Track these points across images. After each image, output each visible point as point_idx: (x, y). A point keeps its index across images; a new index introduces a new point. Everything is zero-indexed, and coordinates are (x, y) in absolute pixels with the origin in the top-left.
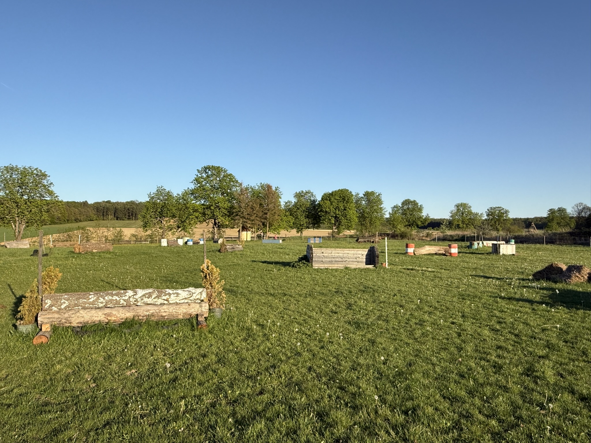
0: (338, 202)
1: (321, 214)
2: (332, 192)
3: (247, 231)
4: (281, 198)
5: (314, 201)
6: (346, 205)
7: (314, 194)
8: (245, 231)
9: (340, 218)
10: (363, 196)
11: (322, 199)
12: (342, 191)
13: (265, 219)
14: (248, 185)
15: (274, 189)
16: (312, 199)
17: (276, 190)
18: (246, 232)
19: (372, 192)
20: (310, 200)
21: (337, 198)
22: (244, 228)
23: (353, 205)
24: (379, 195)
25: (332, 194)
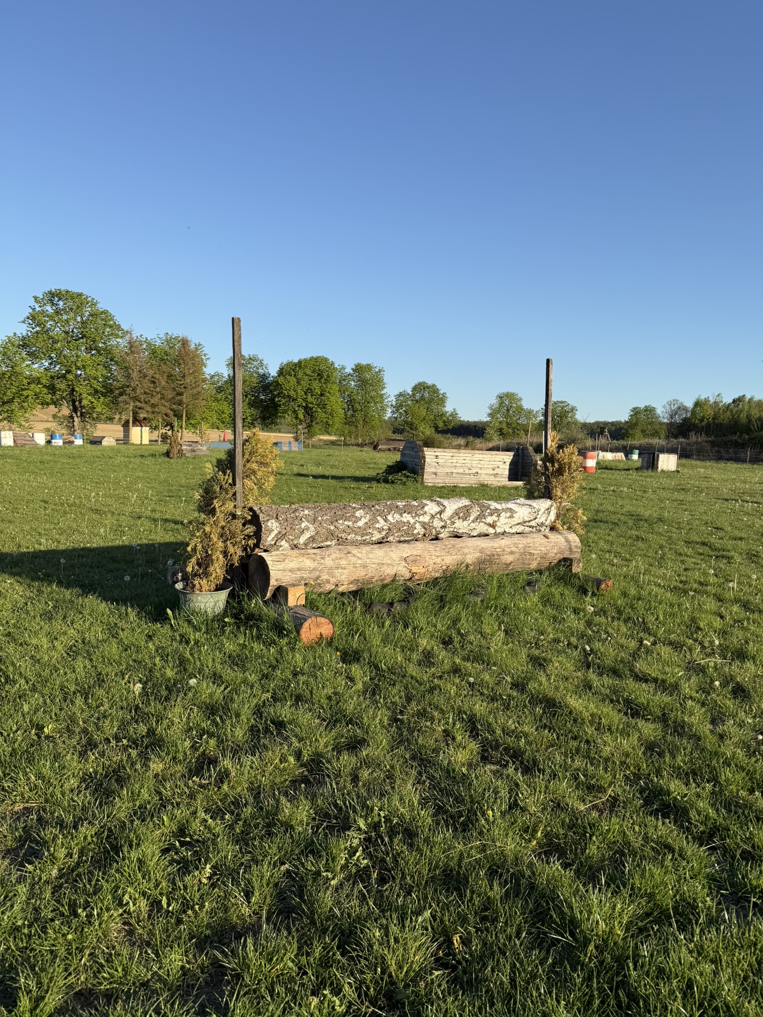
0: (310, 380)
1: (280, 401)
2: (300, 362)
3: (142, 426)
5: (264, 377)
6: (324, 386)
8: (137, 426)
10: (352, 372)
11: (281, 372)
12: (315, 360)
13: (180, 404)
15: (193, 346)
16: (261, 371)
18: (139, 428)
19: (368, 365)
20: (257, 373)
21: (309, 372)
22: (137, 421)
24: (380, 371)
25: (299, 365)
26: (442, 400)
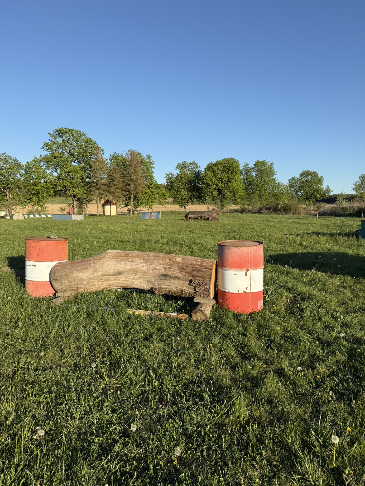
0: (221, 173)
2: (217, 162)
3: (111, 205)
5: (199, 172)
8: (108, 205)
11: (206, 169)
17: (148, 158)
19: (264, 161)
20: (195, 172)
21: (221, 168)
22: (108, 202)
24: (271, 164)
26: (320, 181)
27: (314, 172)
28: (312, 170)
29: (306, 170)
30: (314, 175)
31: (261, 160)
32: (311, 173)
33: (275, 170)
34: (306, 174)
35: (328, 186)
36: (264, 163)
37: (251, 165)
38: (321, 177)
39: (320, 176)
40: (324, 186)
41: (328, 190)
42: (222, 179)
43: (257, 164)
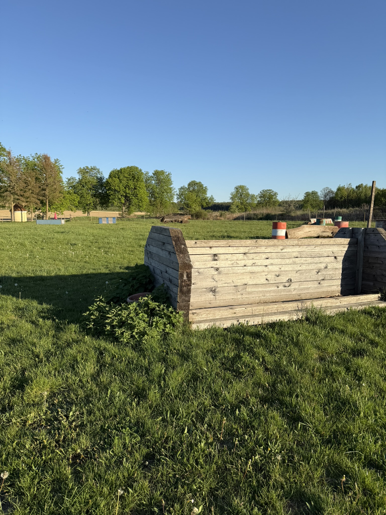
0: (128, 180)
1: (110, 193)
2: (121, 170)
3: (22, 211)
4: (62, 173)
5: (101, 179)
6: (136, 183)
7: (101, 170)
8: (19, 210)
9: (131, 197)
10: (153, 175)
11: (110, 176)
12: (131, 168)
13: (44, 196)
14: (20, 155)
15: (52, 160)
16: (99, 176)
17: (56, 162)
18: (20, 212)
19: (162, 171)
20: (97, 177)
21: (126, 175)
22: (17, 207)
23: (143, 184)
24: (169, 174)
25: (121, 171)
26: (205, 191)
27: (200, 183)
28: (198, 181)
29: (193, 180)
30: (200, 185)
31: (160, 169)
32: (197, 184)
33: (172, 179)
34: (192, 184)
35: (212, 195)
36: (162, 172)
37: (151, 174)
38: (205, 188)
39: (204, 186)
40: (209, 195)
41: (212, 199)
42: (128, 186)
43: (156, 173)
